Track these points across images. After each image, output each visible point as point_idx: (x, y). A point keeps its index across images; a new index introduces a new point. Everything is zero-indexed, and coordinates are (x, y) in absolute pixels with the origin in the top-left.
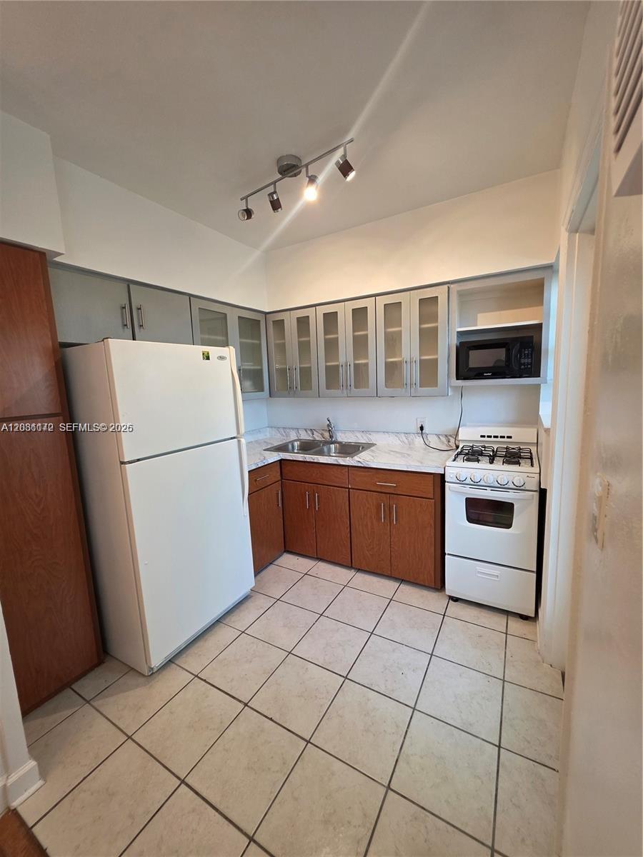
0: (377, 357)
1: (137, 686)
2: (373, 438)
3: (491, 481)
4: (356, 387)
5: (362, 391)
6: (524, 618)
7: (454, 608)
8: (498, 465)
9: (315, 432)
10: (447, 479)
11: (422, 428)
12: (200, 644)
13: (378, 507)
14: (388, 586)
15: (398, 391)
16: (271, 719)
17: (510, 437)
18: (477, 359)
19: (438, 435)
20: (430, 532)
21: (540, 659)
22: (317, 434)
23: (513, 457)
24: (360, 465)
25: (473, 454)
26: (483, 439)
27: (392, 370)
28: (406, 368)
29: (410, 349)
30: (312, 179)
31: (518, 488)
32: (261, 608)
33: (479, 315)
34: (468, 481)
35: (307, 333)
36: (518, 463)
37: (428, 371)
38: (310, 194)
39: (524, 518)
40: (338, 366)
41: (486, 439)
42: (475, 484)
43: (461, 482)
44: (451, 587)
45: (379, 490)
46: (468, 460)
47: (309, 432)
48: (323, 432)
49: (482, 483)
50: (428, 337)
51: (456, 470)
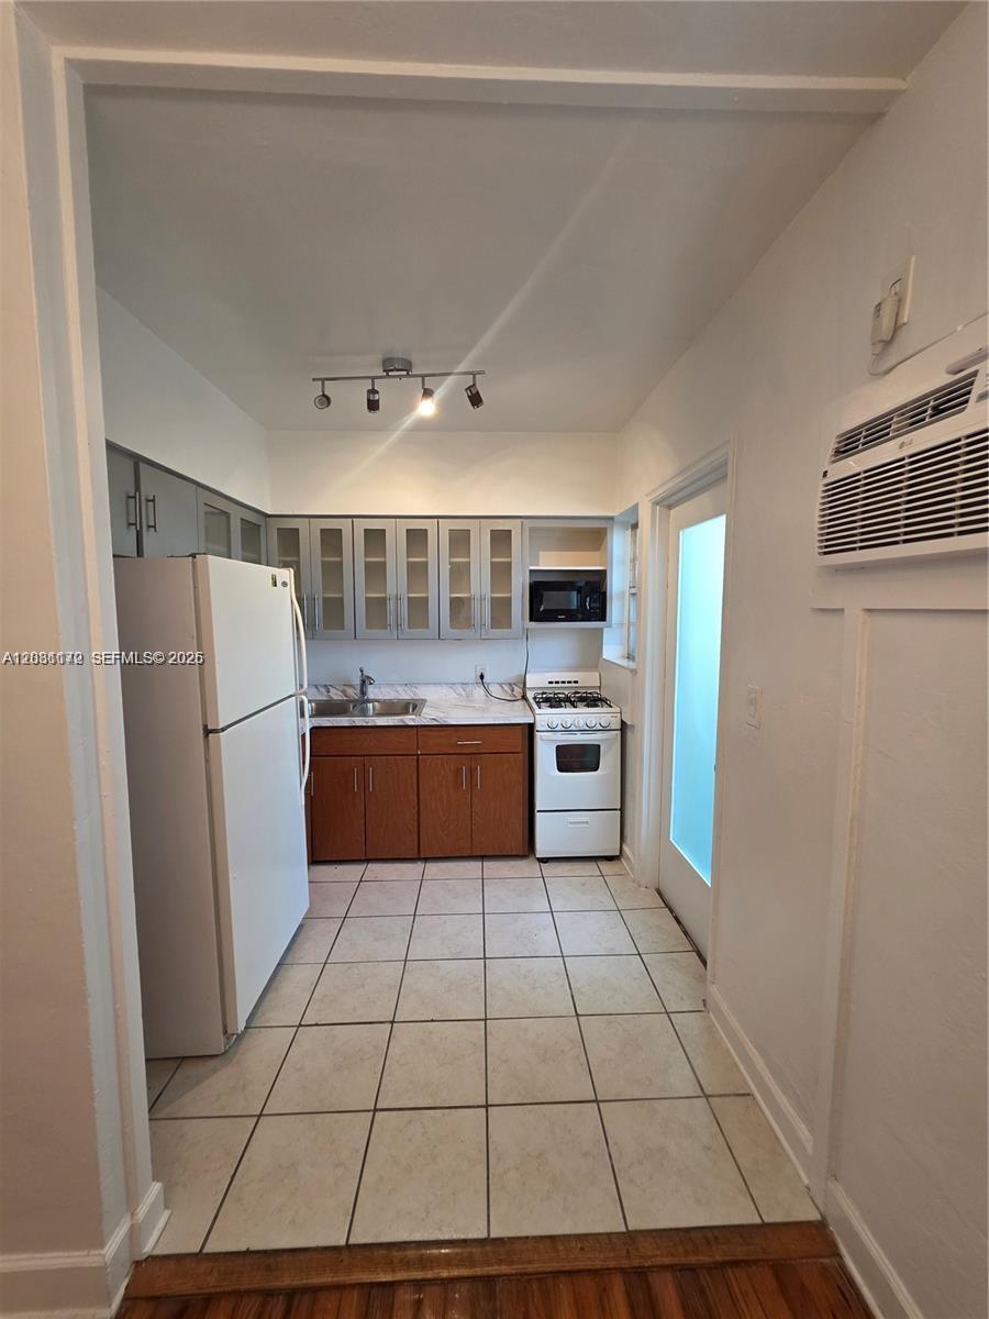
0: (439, 591)
1: (215, 1071)
2: (422, 693)
3: (582, 725)
4: (409, 627)
5: (419, 632)
6: (610, 859)
7: (548, 869)
8: (582, 709)
9: (332, 690)
10: (538, 727)
11: (482, 677)
12: (270, 996)
13: (458, 772)
14: (473, 867)
15: (466, 633)
16: (432, 1021)
17: (576, 682)
18: (551, 600)
19: (501, 685)
20: (520, 791)
21: (636, 886)
22: (335, 691)
23: (592, 701)
24: (435, 723)
25: (554, 702)
26: (551, 685)
27: (458, 605)
28: (476, 605)
29: (480, 584)
30: (428, 393)
31: (605, 729)
32: (329, 932)
33: (541, 553)
34: (560, 728)
35: (339, 551)
36: (597, 706)
37: (501, 609)
38: (427, 408)
39: (609, 760)
40: (384, 599)
41: (554, 685)
42: (567, 730)
43: (553, 730)
44: (542, 849)
45: (458, 751)
46: (551, 707)
47: (323, 690)
48: (346, 688)
49: (573, 728)
50: (501, 572)
51: (545, 717)
